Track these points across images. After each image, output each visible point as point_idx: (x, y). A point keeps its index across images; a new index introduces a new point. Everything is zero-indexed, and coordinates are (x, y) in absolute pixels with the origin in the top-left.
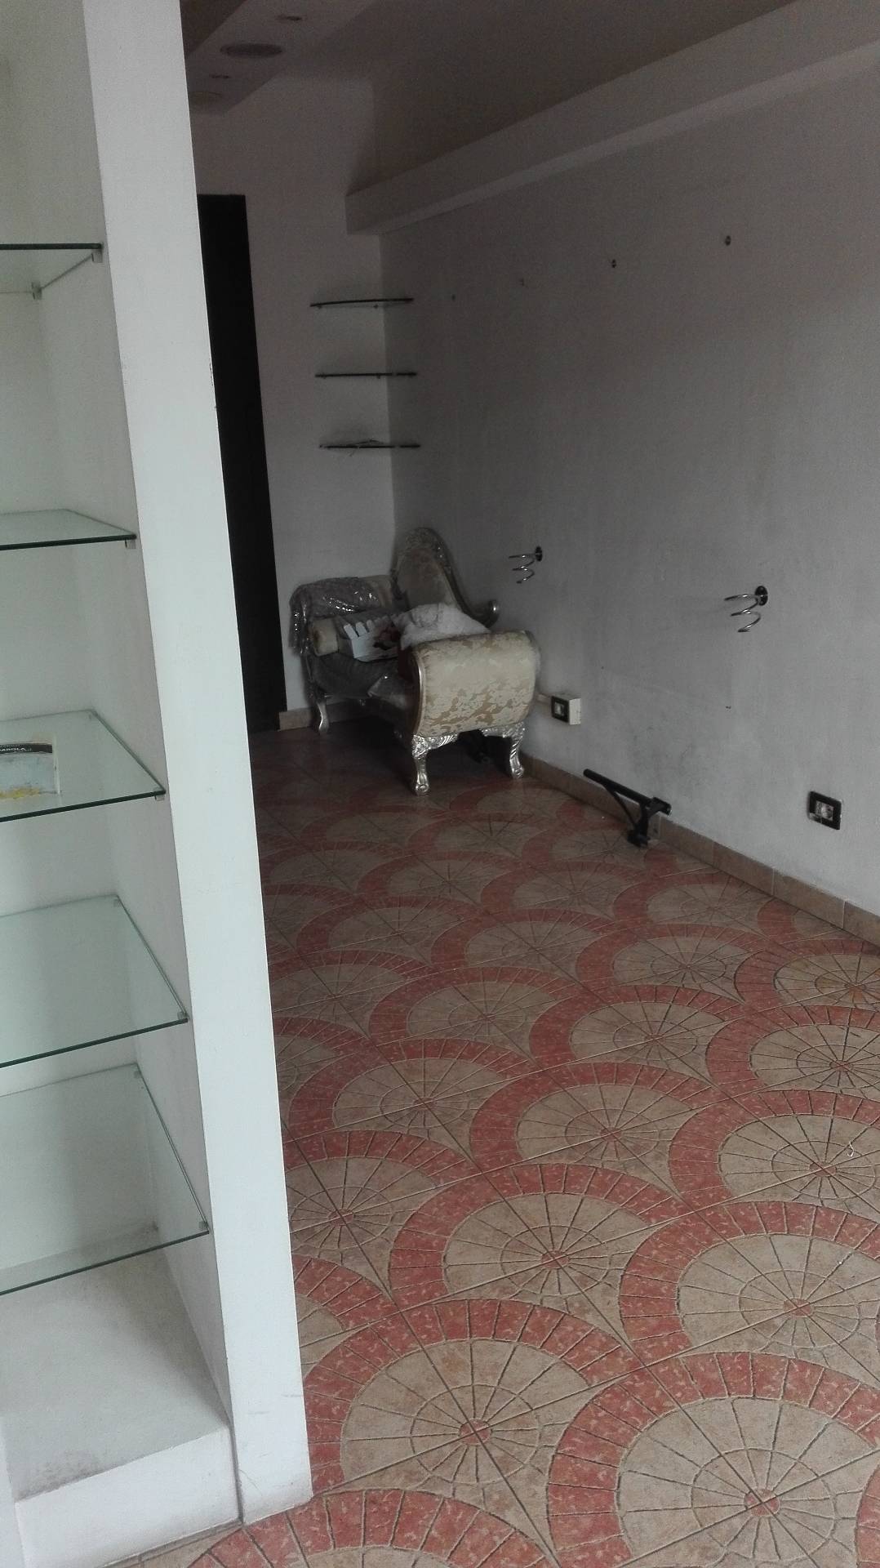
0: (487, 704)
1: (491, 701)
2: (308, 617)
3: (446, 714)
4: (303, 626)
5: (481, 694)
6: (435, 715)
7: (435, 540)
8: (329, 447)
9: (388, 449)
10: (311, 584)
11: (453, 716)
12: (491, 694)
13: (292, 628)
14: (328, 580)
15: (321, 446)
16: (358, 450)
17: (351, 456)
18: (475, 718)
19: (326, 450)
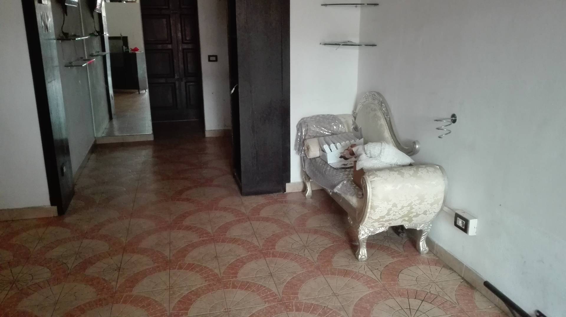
0: (410, 212)
1: (413, 211)
2: (305, 135)
3: (383, 217)
4: (302, 140)
5: (407, 207)
6: (376, 217)
7: (381, 99)
8: (325, 44)
9: (358, 46)
10: (309, 117)
11: (387, 218)
12: (414, 206)
13: (296, 140)
14: (318, 116)
15: (320, 44)
16: (341, 46)
17: (336, 50)
18: (402, 220)
19: (324, 46)
